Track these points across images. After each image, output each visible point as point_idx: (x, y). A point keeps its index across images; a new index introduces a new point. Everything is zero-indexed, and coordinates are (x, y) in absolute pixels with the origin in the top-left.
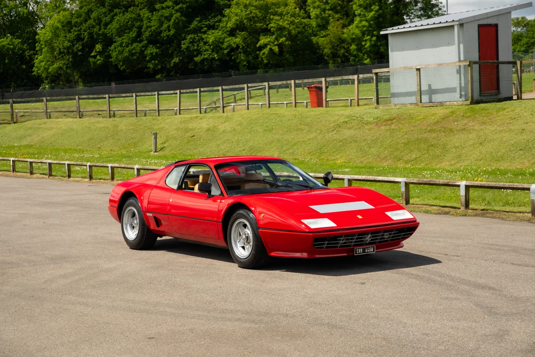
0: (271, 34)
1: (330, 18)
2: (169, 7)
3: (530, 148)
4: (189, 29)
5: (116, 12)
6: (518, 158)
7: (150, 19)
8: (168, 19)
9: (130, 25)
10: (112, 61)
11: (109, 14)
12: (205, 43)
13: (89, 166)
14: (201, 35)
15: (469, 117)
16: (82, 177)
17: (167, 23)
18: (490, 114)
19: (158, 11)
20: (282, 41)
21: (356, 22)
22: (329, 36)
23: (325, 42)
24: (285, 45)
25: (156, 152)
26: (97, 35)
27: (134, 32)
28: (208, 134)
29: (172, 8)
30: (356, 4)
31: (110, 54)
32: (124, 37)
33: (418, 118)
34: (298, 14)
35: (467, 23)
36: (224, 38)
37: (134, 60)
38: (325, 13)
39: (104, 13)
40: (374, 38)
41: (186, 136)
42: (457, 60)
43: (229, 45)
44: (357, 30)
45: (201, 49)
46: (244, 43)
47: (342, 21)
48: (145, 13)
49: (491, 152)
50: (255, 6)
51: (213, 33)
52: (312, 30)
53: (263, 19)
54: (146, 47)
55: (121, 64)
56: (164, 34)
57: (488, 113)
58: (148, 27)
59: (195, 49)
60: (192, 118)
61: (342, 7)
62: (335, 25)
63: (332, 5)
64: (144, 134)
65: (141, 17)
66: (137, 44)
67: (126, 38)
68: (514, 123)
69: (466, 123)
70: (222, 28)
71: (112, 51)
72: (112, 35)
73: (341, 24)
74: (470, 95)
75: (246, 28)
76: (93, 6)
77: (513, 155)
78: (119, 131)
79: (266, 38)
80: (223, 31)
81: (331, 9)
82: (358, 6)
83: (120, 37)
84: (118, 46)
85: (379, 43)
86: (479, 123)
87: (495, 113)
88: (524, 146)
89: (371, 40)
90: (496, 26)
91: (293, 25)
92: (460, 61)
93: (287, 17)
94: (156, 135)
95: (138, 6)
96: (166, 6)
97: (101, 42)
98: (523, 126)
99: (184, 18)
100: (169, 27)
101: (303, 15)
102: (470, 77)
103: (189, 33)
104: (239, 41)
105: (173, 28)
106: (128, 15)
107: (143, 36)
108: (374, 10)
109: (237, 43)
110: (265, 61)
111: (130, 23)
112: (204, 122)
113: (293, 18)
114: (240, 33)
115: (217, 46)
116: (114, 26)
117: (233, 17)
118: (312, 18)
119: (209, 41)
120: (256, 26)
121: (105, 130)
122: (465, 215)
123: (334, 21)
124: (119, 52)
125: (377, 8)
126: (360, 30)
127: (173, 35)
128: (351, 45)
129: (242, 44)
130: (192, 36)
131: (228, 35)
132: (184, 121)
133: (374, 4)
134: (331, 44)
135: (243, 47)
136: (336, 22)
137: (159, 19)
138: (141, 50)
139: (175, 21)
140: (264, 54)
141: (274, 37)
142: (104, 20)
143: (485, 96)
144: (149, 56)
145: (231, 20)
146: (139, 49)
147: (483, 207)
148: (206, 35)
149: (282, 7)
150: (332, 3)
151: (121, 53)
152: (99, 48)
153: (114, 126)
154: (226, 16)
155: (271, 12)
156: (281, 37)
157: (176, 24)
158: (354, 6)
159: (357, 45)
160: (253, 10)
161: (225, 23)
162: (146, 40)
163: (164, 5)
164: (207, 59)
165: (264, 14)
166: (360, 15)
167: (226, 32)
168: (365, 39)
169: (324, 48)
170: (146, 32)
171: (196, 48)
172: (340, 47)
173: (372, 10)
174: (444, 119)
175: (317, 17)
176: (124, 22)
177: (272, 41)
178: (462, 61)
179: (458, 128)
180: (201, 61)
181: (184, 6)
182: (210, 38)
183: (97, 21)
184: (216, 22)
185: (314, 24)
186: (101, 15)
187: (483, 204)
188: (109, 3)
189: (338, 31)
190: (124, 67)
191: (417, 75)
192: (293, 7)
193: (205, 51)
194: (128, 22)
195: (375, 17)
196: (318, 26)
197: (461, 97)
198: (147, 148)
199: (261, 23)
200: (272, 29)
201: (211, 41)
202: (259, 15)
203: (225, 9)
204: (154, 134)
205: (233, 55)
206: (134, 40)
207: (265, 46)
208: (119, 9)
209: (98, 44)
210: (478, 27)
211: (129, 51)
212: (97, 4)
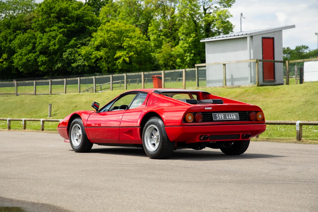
0: (124, 50)
1: (163, 41)
2: (55, 30)
3: (295, 111)
4: (68, 45)
5: (18, 33)
6: (287, 118)
7: (41, 38)
8: (54, 38)
9: (28, 41)
10: (14, 66)
11: (13, 34)
12: (79, 55)
13: (9, 120)
14: (76, 49)
15: (256, 93)
16: (3, 128)
17: (53, 41)
18: (270, 91)
19: (47, 32)
20: (132, 55)
21: (180, 44)
22: (162, 53)
23: (160, 56)
24: (133, 57)
25: (51, 116)
26: (4, 48)
27: (30, 46)
28: (86, 105)
29: (57, 31)
30: (180, 32)
31: (13, 61)
32: (23, 49)
33: (224, 94)
34: (142, 38)
35: (255, 36)
36: (92, 52)
37: (30, 65)
38: (160, 38)
39: (10, 33)
40: (192, 55)
41: (72, 107)
42: (249, 59)
43: (96, 57)
44: (181, 49)
45: (76, 58)
46: (106, 55)
47: (171, 43)
48: (39, 34)
49: (271, 114)
50: (114, 31)
51: (84, 48)
52: (152, 49)
53: (119, 40)
54: (38, 56)
55: (20, 67)
56: (51, 48)
57: (268, 91)
58: (40, 43)
59: (72, 59)
60: (75, 96)
61: (171, 34)
62: (166, 45)
63: (165, 32)
64: (42, 106)
65: (36, 36)
66: (32, 54)
67: (24, 50)
68: (285, 97)
69: (255, 97)
70: (91, 45)
71: (15, 59)
72: (15, 48)
73: (170, 45)
74: (257, 81)
75: (107, 45)
76: (2, 28)
77: (284, 116)
78: (24, 104)
79: (121, 52)
80: (92, 47)
81: (164, 35)
82: (182, 33)
83: (20, 49)
84: (19, 55)
85: (195, 58)
86: (263, 97)
87: (273, 91)
88: (291, 110)
89: (190, 56)
90: (273, 39)
91: (139, 44)
92: (250, 59)
93: (135, 39)
94: (51, 105)
95: (33, 29)
96: (53, 29)
97: (7, 53)
98: (290, 99)
99: (65, 38)
100: (54, 43)
101: (145, 39)
102: (257, 70)
103: (69, 47)
104: (103, 54)
105: (58, 44)
106: (26, 35)
107: (37, 49)
108: (193, 36)
109: (101, 55)
110: (120, 68)
111: (27, 40)
112: (83, 97)
113: (139, 40)
114: (103, 48)
115: (87, 57)
116: (16, 42)
117: (99, 38)
118: (151, 40)
119: (82, 53)
120: (114, 44)
121: (14, 103)
122: (257, 141)
123: (166, 43)
124: (19, 60)
125: (194, 35)
126: (183, 50)
127: (58, 49)
128: (177, 59)
129: (105, 56)
130: (71, 50)
131: (95, 50)
132: (70, 97)
133: (192, 32)
134: (164, 57)
135: (105, 58)
136: (167, 43)
137: (48, 38)
138: (35, 58)
139: (59, 39)
140: (119, 62)
141: (126, 52)
142: (9, 37)
143: (266, 82)
144: (40, 62)
145: (97, 40)
146: (33, 57)
147: (267, 138)
148: (80, 50)
149: (132, 33)
150: (165, 31)
151: (21, 60)
152: (5, 56)
153: (21, 101)
154: (94, 38)
155: (125, 35)
156: (131, 52)
157: (59, 41)
158: (179, 34)
159: (181, 59)
160: (112, 33)
161: (93, 42)
162: (39, 51)
163: (52, 29)
164: (80, 65)
165: (119, 36)
166: (182, 39)
167: (93, 48)
168: (186, 55)
169: (159, 60)
170: (39, 46)
171: (73, 57)
172: (170, 60)
173: (191, 37)
174: (240, 94)
175: (155, 40)
176: (23, 39)
177: (125, 54)
178: (252, 59)
179: (250, 100)
180: (76, 66)
181: (65, 30)
182: (82, 51)
183: (4, 39)
184: (87, 41)
185: (153, 45)
186: (7, 34)
187: (267, 136)
188: (13, 26)
189: (168, 49)
190: (23, 69)
191: (224, 68)
192: (139, 33)
193: (79, 60)
194: (26, 40)
195: (193, 41)
196: (155, 46)
197: (251, 82)
198: (44, 114)
199: (118, 42)
200: (125, 47)
201: (83, 53)
202: (116, 37)
203: (93, 33)
204: (50, 104)
205: (98, 63)
206: (30, 52)
207: (120, 57)
208: (20, 30)
209: (4, 53)
210: (262, 39)
211: (26, 58)
212: (5, 27)
